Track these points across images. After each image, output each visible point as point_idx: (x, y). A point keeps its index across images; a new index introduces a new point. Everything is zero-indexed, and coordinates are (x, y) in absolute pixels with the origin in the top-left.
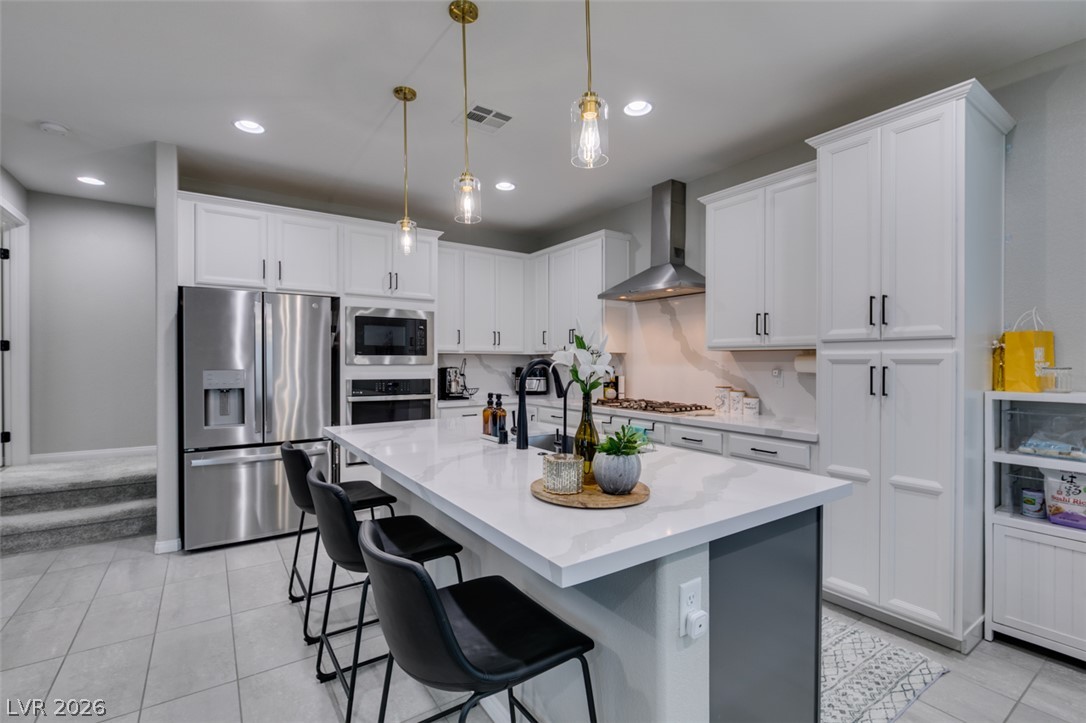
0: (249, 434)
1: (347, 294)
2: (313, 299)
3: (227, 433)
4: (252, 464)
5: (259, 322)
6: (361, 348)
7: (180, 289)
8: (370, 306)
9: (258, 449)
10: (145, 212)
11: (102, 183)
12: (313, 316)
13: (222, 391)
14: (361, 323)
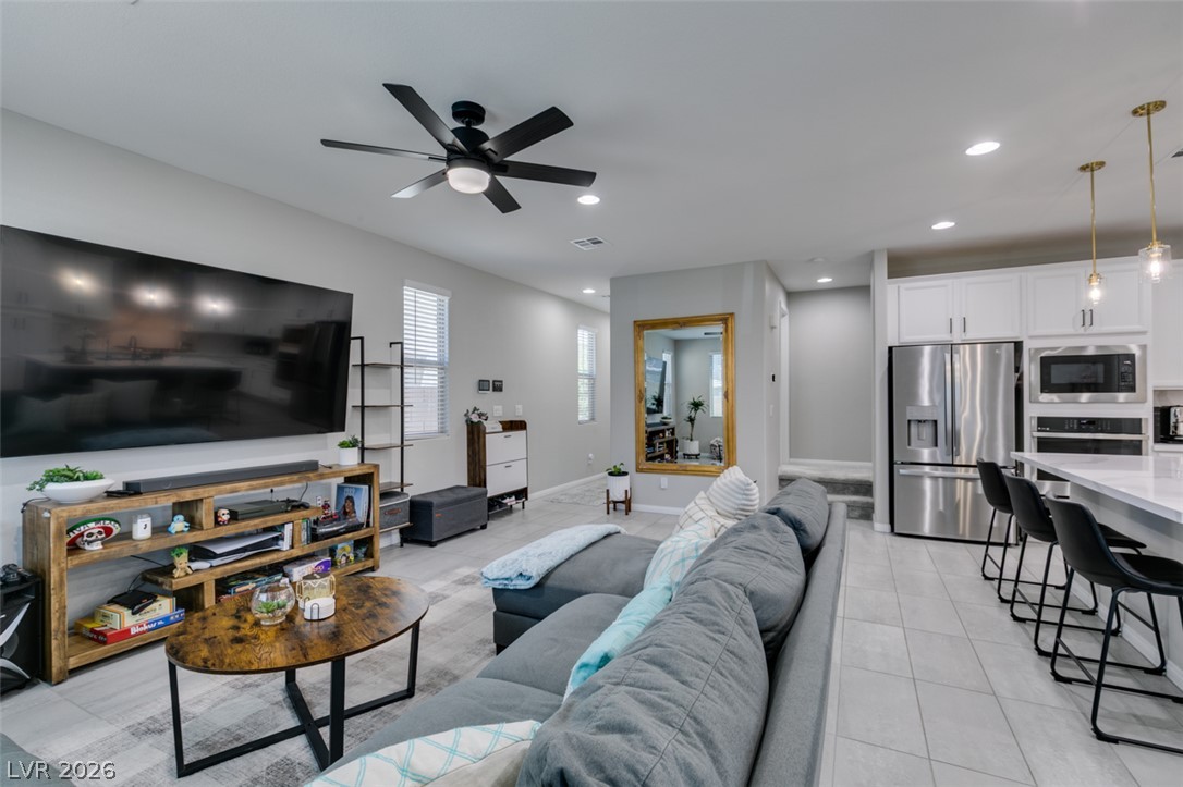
0: (933, 455)
1: (1031, 337)
2: (991, 346)
3: (917, 454)
4: (935, 478)
5: (948, 367)
6: (1047, 386)
7: (890, 349)
8: (1060, 346)
9: (939, 467)
10: (863, 291)
11: (830, 280)
12: (992, 361)
13: (920, 421)
14: (1047, 363)
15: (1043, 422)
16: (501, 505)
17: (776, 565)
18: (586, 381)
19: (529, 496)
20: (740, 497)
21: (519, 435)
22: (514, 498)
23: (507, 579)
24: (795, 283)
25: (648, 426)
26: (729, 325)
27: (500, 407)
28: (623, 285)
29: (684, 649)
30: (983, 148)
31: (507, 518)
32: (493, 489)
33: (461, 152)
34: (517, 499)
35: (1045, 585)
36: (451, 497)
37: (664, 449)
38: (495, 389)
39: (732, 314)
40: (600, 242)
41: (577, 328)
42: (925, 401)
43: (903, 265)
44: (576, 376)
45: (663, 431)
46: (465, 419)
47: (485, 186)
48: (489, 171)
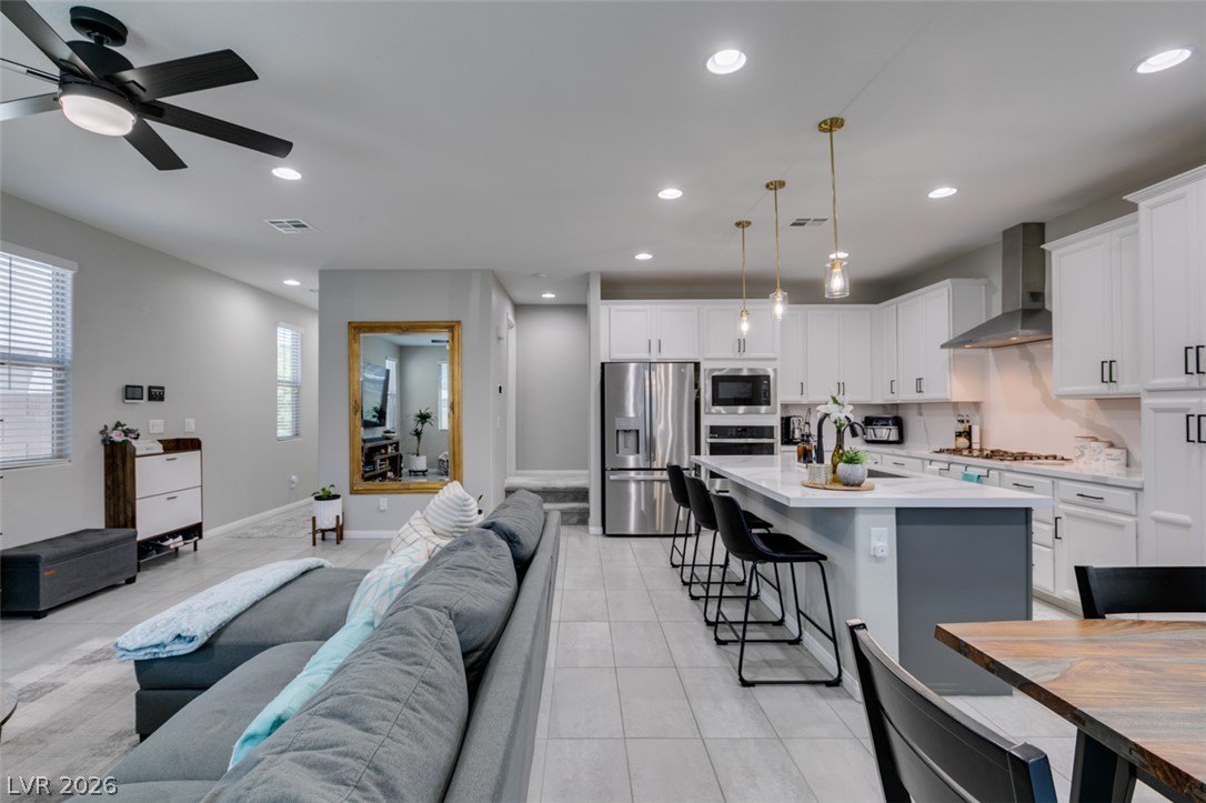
0: (637, 461)
1: (706, 359)
2: (681, 364)
3: (624, 460)
4: (638, 482)
5: (647, 383)
6: (716, 401)
7: (603, 364)
8: (726, 367)
9: (642, 472)
10: (580, 309)
11: (553, 296)
12: (680, 378)
13: (626, 431)
14: (716, 381)
15: (714, 430)
16: (159, 549)
17: (487, 581)
18: (290, 389)
19: (204, 534)
20: (457, 513)
21: (189, 459)
22: (180, 538)
23: (157, 646)
24: (523, 296)
25: (365, 441)
26: (456, 334)
27: (161, 421)
28: (334, 280)
29: (372, 692)
30: (670, 193)
31: (170, 565)
32: (146, 529)
33: (84, 75)
34: (184, 539)
35: (711, 566)
36: (76, 545)
37: (386, 466)
38: (151, 398)
39: (459, 322)
40: (304, 226)
41: (276, 325)
42: (631, 414)
43: (615, 288)
44: (274, 383)
45: (385, 447)
46: (101, 437)
47: (128, 129)
48: (133, 111)
